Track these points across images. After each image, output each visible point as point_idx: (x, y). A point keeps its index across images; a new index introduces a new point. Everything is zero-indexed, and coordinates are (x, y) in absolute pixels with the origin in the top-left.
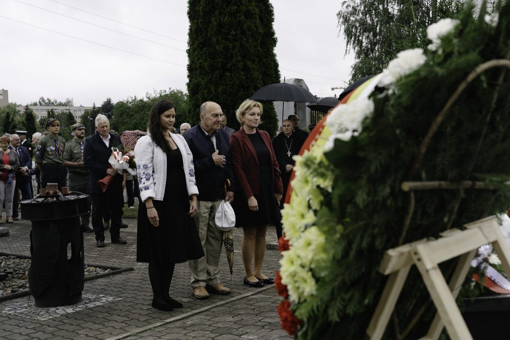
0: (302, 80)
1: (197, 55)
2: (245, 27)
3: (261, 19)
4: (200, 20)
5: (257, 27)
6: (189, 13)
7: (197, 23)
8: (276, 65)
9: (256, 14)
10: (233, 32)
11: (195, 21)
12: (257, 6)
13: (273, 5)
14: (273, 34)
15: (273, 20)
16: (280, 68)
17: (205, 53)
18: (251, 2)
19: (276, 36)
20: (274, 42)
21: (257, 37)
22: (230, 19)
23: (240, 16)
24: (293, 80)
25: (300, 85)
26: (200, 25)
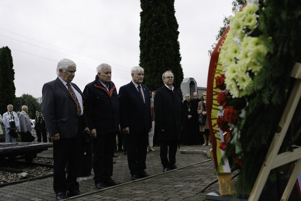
0: (193, 78)
1: (144, 65)
2: (167, 52)
3: (174, 48)
4: (145, 49)
5: (172, 51)
6: (140, 46)
7: (144, 51)
8: (181, 70)
9: (171, 45)
10: (161, 54)
11: (143, 50)
12: (172, 42)
13: (179, 42)
14: (180, 55)
15: (179, 49)
16: (183, 71)
17: (148, 64)
18: (169, 40)
19: (181, 56)
20: (180, 59)
21: (172, 56)
22: (159, 48)
23: (164, 47)
24: (189, 79)
25: (192, 81)
26: (145, 51)
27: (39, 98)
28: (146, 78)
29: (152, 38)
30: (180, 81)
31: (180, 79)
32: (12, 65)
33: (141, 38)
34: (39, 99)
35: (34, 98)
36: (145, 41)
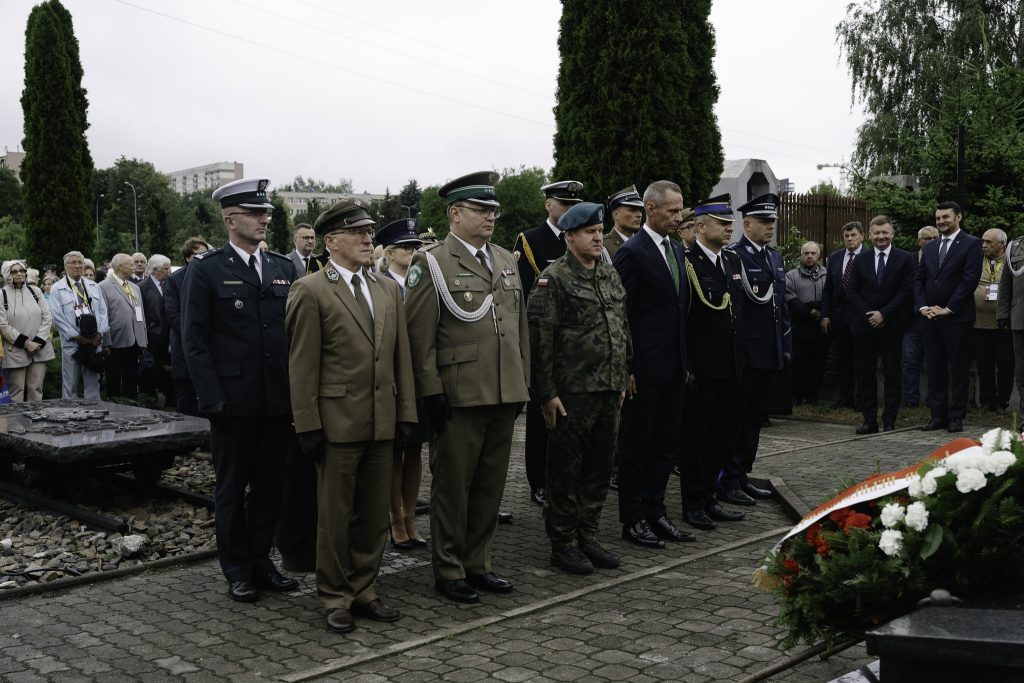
0: (765, 162)
1: (573, 119)
2: (661, 68)
3: (691, 51)
4: (580, 55)
5: (683, 66)
6: (560, 42)
7: (574, 60)
8: (717, 137)
9: (682, 42)
10: (639, 76)
11: (572, 56)
12: (684, 29)
13: (714, 26)
14: (713, 78)
15: (712, 53)
16: (723, 142)
17: (588, 115)
18: (674, 21)
19: (718, 83)
20: (714, 94)
21: (684, 85)
22: (634, 52)
23: (653, 48)
24: (746, 163)
25: (759, 171)
26: (579, 63)
27: (178, 173)
28: (577, 167)
29: (607, 13)
30: (708, 181)
31: (709, 177)
32: (78, 73)
33: (565, 11)
34: (180, 178)
35: (158, 176)
36: (580, 21)
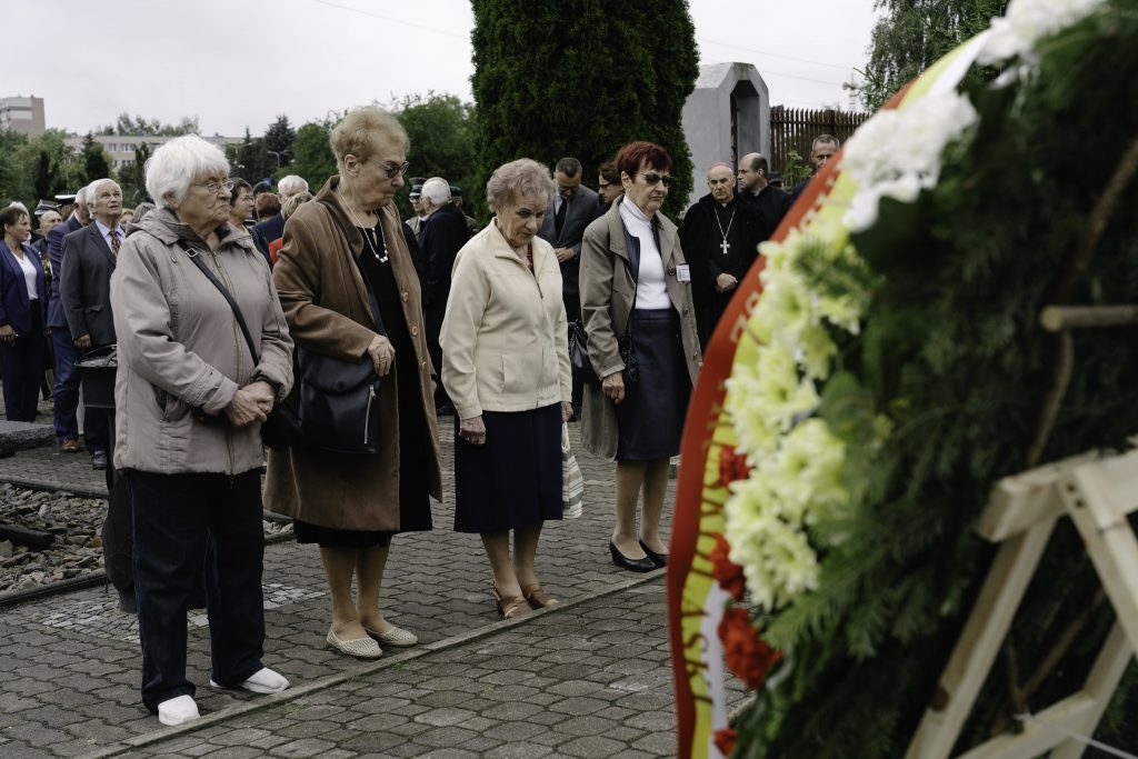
0: (752, 66)
1: (496, 7)
8: (689, 29)
24: (728, 67)
25: (745, 78)
28: (504, 72)
30: (679, 88)
31: (680, 83)
